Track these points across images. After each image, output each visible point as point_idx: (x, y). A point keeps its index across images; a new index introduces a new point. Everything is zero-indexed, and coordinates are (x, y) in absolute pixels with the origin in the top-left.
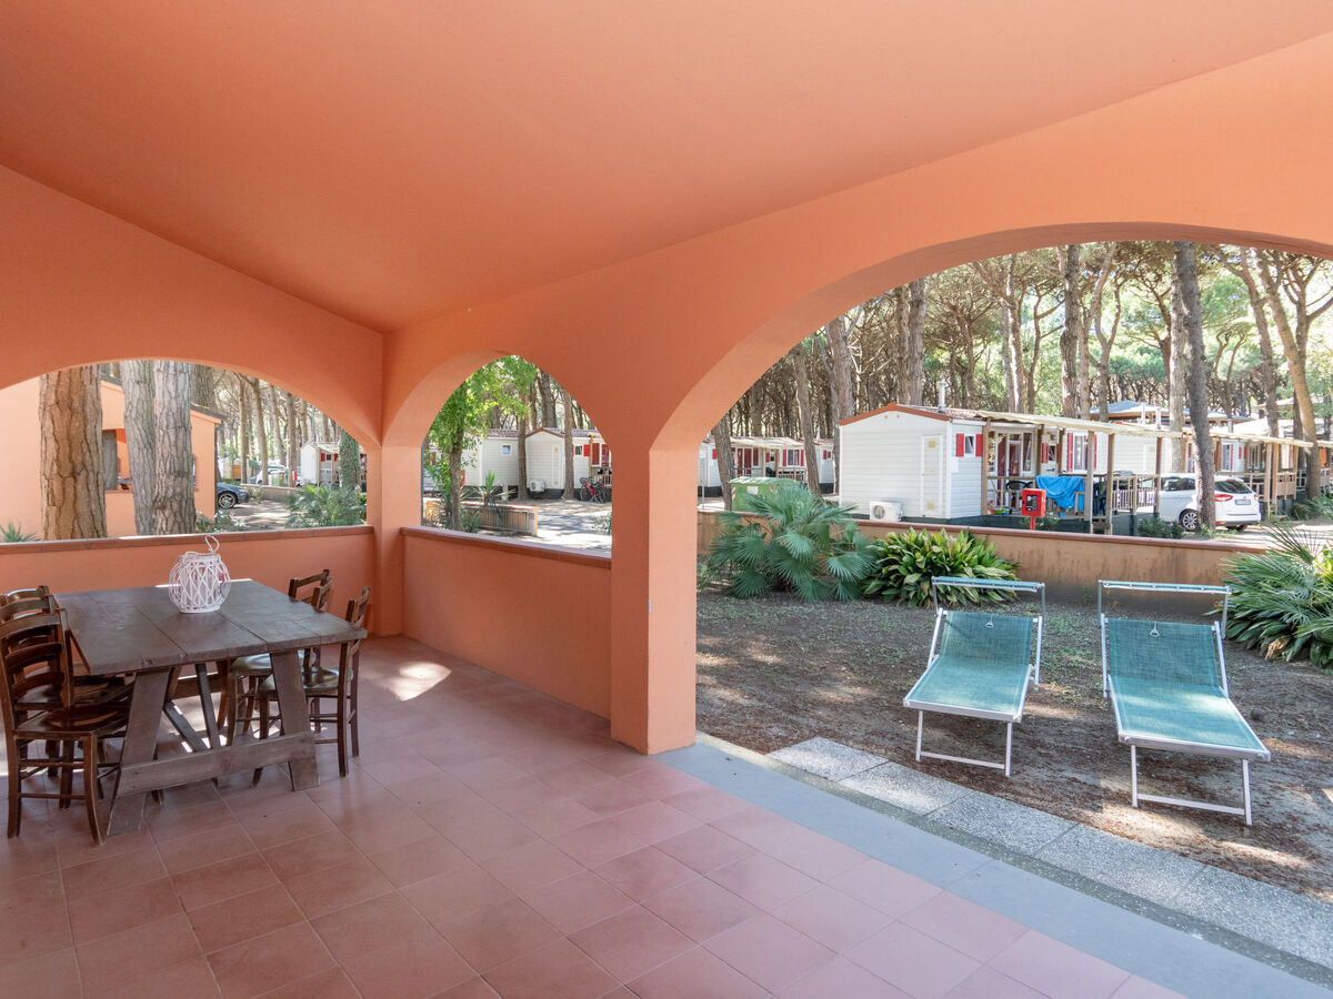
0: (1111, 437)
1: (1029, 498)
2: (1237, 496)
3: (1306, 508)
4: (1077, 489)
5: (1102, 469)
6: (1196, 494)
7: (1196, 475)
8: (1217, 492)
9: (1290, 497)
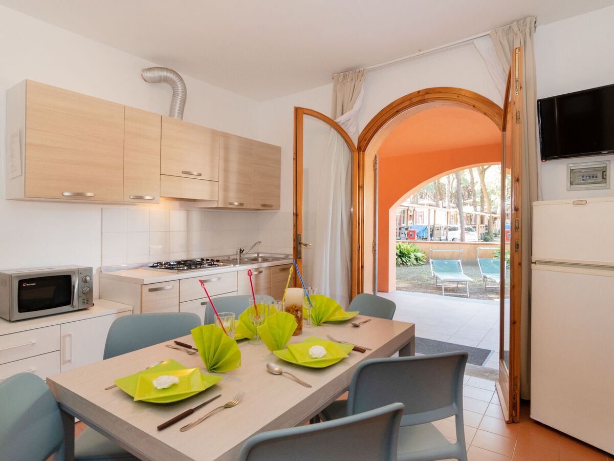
0: (435, 211)
1: (411, 233)
2: (471, 233)
3: (489, 237)
4: (425, 230)
5: (432, 223)
6: (459, 231)
7: (458, 225)
8: (466, 232)
9: (483, 234)
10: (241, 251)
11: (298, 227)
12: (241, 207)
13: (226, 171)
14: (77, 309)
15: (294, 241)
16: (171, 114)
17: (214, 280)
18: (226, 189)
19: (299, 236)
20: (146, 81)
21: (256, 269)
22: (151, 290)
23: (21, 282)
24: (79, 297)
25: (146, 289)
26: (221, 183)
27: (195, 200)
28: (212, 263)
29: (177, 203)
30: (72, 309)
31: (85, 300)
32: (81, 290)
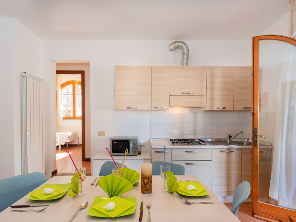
10: (230, 137)
11: (255, 123)
12: (224, 110)
13: (212, 89)
14: (131, 155)
15: (252, 133)
16: (182, 64)
17: (196, 152)
18: (212, 99)
19: (255, 129)
20: (171, 51)
21: (228, 149)
22: (156, 152)
23: (113, 141)
24: (132, 150)
25: (154, 151)
26: (208, 96)
27: (199, 107)
28: (199, 142)
29: (188, 109)
30: (130, 155)
31: (135, 152)
32: (133, 147)
